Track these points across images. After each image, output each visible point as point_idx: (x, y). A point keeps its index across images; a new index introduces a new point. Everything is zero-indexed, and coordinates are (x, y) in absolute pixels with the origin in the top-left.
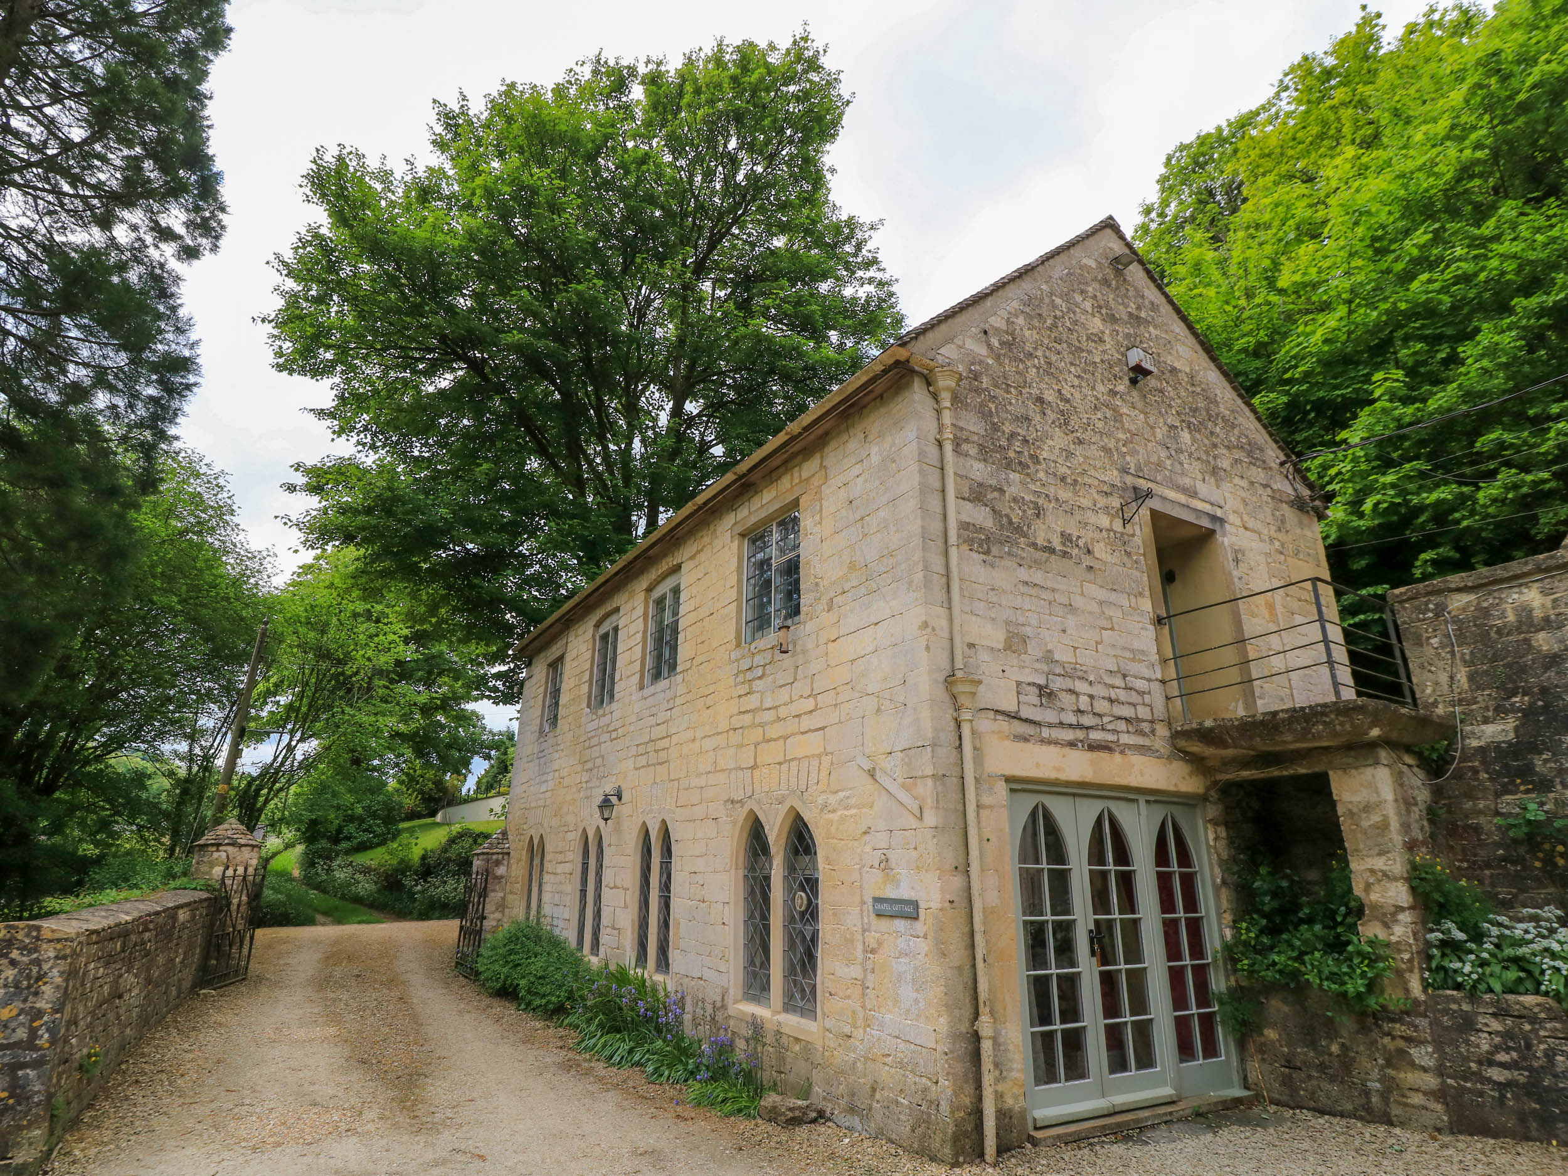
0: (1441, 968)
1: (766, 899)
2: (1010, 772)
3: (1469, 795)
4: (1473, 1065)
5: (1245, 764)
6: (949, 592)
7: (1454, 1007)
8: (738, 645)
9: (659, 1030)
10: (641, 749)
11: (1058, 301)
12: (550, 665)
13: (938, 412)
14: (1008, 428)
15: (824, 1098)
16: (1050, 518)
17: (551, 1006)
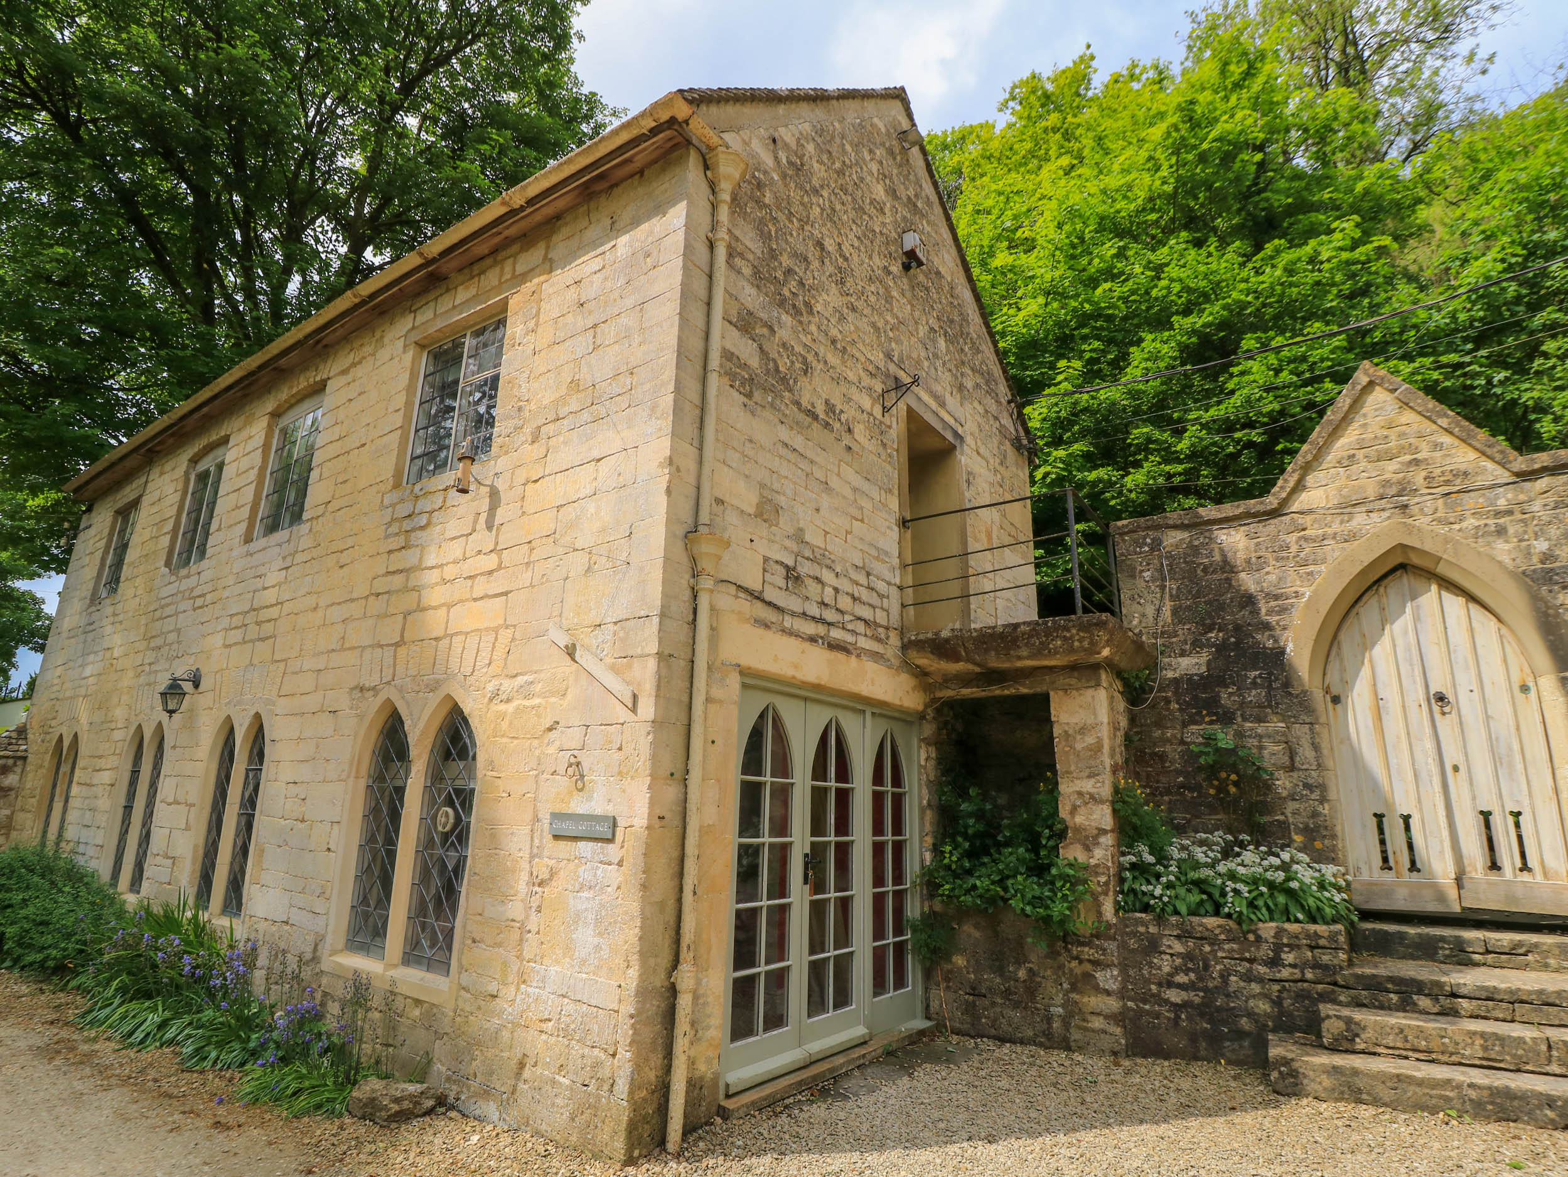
0: (1133, 891)
1: (395, 816)
2: (745, 662)
3: (1159, 724)
4: (1153, 987)
5: (965, 680)
6: (701, 428)
7: (1142, 929)
8: (397, 485)
9: (211, 994)
10: (237, 621)
11: (848, 148)
12: (118, 512)
13: (714, 207)
14: (786, 261)
15: (448, 1079)
16: (817, 380)
17: (51, 963)
